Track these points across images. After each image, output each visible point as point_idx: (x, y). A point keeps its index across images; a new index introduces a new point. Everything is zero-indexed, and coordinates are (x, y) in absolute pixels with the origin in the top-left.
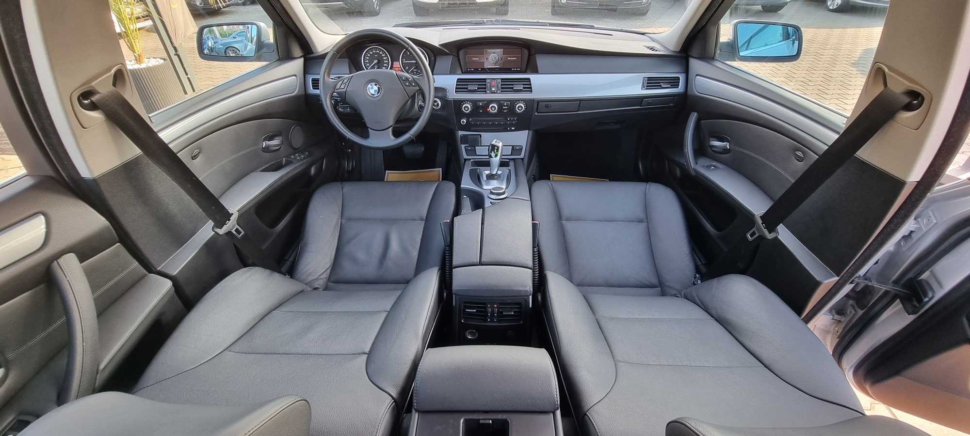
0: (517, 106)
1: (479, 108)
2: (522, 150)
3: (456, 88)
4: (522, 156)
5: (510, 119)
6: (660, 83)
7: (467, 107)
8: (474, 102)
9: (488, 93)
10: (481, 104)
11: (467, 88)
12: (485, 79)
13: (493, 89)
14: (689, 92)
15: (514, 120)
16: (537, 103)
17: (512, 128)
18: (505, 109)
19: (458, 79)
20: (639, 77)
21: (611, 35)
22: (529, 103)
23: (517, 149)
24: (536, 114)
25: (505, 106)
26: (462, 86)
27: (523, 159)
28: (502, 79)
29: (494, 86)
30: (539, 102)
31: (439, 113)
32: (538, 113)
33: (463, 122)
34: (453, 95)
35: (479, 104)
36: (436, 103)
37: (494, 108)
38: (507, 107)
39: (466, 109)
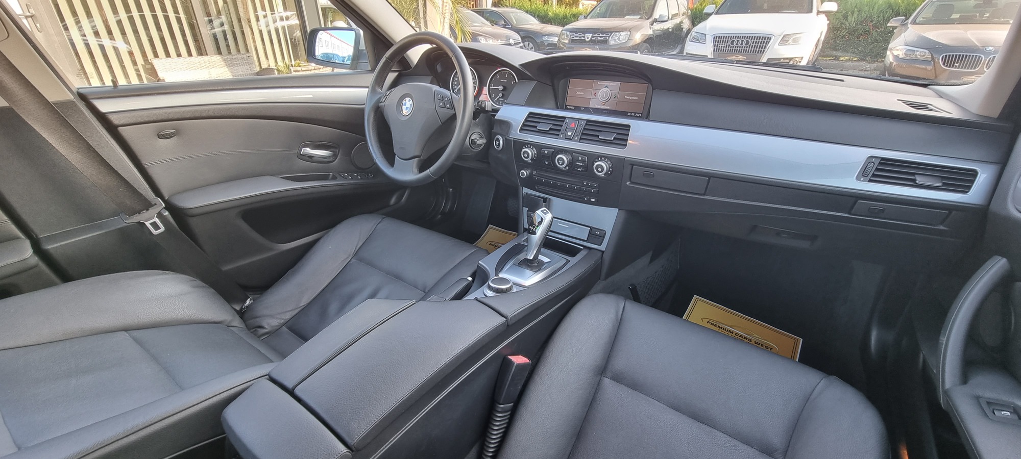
0: (596, 164)
1: (545, 158)
2: (604, 237)
3: (524, 125)
4: (603, 247)
5: (587, 184)
6: (913, 174)
7: (529, 153)
8: (539, 147)
9: (561, 139)
10: (546, 152)
11: (536, 127)
12: (565, 118)
13: (569, 134)
14: (994, 207)
15: (592, 186)
16: (630, 167)
17: (592, 200)
18: (580, 166)
19: (531, 113)
20: (860, 155)
21: (842, 81)
22: (618, 164)
23: (597, 235)
24: (628, 184)
25: (580, 161)
26: (531, 122)
27: (603, 252)
28: (588, 121)
29: (571, 129)
30: (633, 164)
31: (500, 155)
32: (632, 183)
33: (523, 174)
34: (516, 134)
35: (544, 151)
36: (498, 142)
37: (562, 162)
38: (581, 164)
39: (526, 155)
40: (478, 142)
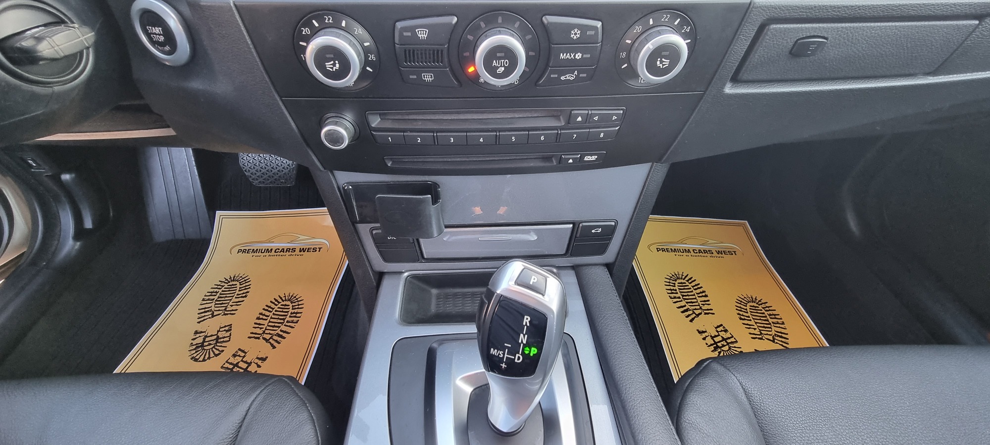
1: (419, 58)
2: (611, 235)
5: (587, 117)
7: (345, 51)
10: (422, 34)
15: (606, 120)
16: (752, 31)
17: (586, 158)
18: (571, 65)
23: (594, 236)
24: (729, 89)
25: (573, 46)
27: (609, 265)
32: (740, 83)
33: (335, 138)
35: (412, 29)
36: (157, 30)
37: (506, 62)
38: (579, 56)
39: (332, 66)
40: (45, 49)
